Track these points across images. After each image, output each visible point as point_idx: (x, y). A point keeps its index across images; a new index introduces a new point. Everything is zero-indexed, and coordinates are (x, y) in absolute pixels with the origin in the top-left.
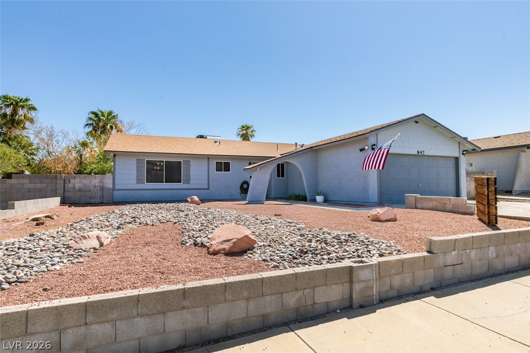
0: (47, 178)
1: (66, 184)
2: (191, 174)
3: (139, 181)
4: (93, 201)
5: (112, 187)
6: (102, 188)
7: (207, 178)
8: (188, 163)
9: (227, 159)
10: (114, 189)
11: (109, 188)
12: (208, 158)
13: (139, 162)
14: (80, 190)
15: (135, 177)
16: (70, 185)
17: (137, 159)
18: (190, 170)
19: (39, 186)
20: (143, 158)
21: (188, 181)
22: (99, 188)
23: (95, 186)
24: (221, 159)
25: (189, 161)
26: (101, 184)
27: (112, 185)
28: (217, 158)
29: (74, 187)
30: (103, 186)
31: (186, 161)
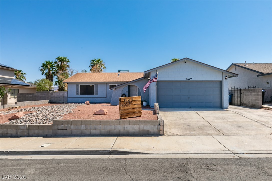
0: (46, 93)
1: (52, 95)
2: (98, 91)
3: (77, 94)
4: (60, 102)
5: (67, 96)
6: (64, 97)
7: (105, 92)
8: (97, 86)
9: (115, 83)
10: (68, 97)
11: (66, 97)
12: (106, 83)
13: (77, 86)
14: (56, 97)
15: (75, 92)
16: (53, 96)
17: (76, 85)
18: (98, 89)
19: (43, 96)
20: (78, 84)
21: (97, 94)
22: (62, 97)
23: (61, 96)
24: (112, 83)
25: (98, 85)
26: (63, 95)
27: (67, 95)
28: (111, 83)
29: (54, 96)
30: (64, 96)
31: (96, 85)
